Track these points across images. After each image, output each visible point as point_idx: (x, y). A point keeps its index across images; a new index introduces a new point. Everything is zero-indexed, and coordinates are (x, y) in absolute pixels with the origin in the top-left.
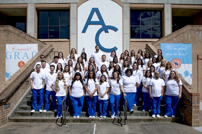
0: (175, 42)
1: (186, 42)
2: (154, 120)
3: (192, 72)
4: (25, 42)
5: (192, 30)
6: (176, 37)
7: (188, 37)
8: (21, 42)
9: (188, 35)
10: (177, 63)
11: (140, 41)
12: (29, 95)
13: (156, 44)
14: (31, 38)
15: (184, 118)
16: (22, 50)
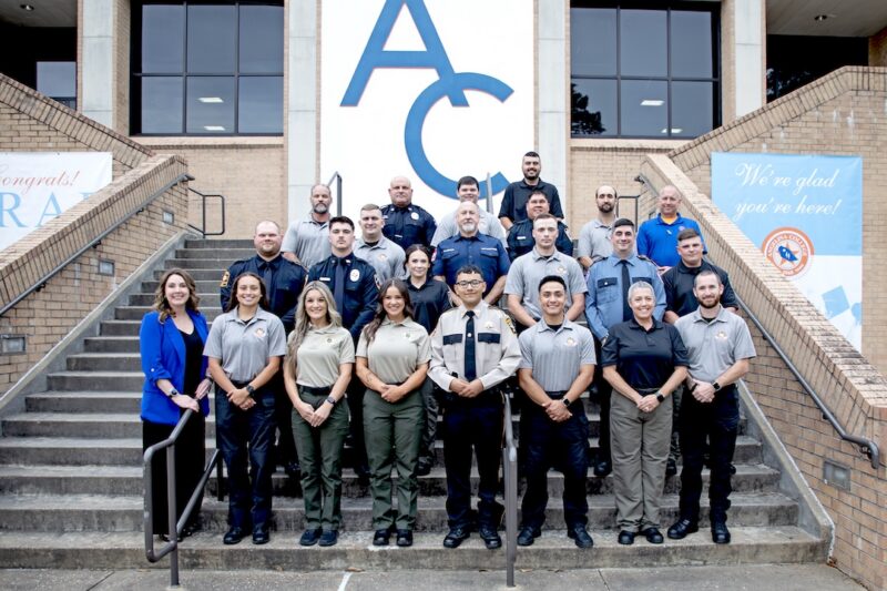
0: (782, 147)
1: (833, 148)
2: (675, 553)
3: (863, 292)
4: (50, 145)
5: (863, 89)
6: (788, 122)
7: (845, 125)
8: (31, 145)
9: (844, 115)
10: (792, 249)
11: (616, 149)
12: (21, 412)
13: (690, 157)
14: (79, 123)
15: (833, 540)
16: (36, 182)
